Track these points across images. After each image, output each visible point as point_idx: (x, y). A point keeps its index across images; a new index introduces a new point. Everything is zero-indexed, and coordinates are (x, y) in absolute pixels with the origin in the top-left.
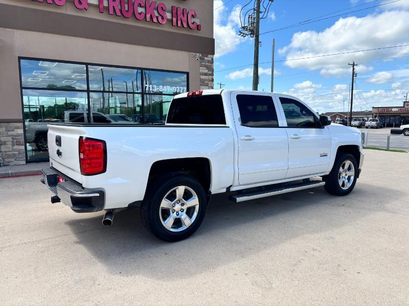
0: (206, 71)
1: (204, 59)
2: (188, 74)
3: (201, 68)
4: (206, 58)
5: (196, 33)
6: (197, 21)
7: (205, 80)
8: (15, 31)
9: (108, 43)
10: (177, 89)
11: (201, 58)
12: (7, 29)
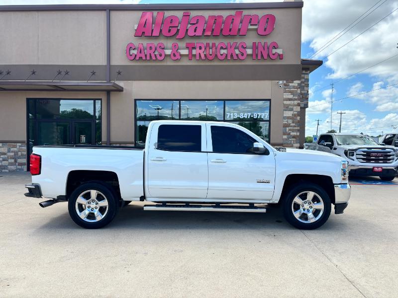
0: (291, 96)
1: (289, 85)
2: (270, 100)
3: (285, 94)
4: (291, 84)
5: (279, 62)
6: (279, 51)
7: (290, 105)
8: (134, 82)
9: (196, 82)
10: (258, 115)
11: (285, 85)
12: (129, 81)
